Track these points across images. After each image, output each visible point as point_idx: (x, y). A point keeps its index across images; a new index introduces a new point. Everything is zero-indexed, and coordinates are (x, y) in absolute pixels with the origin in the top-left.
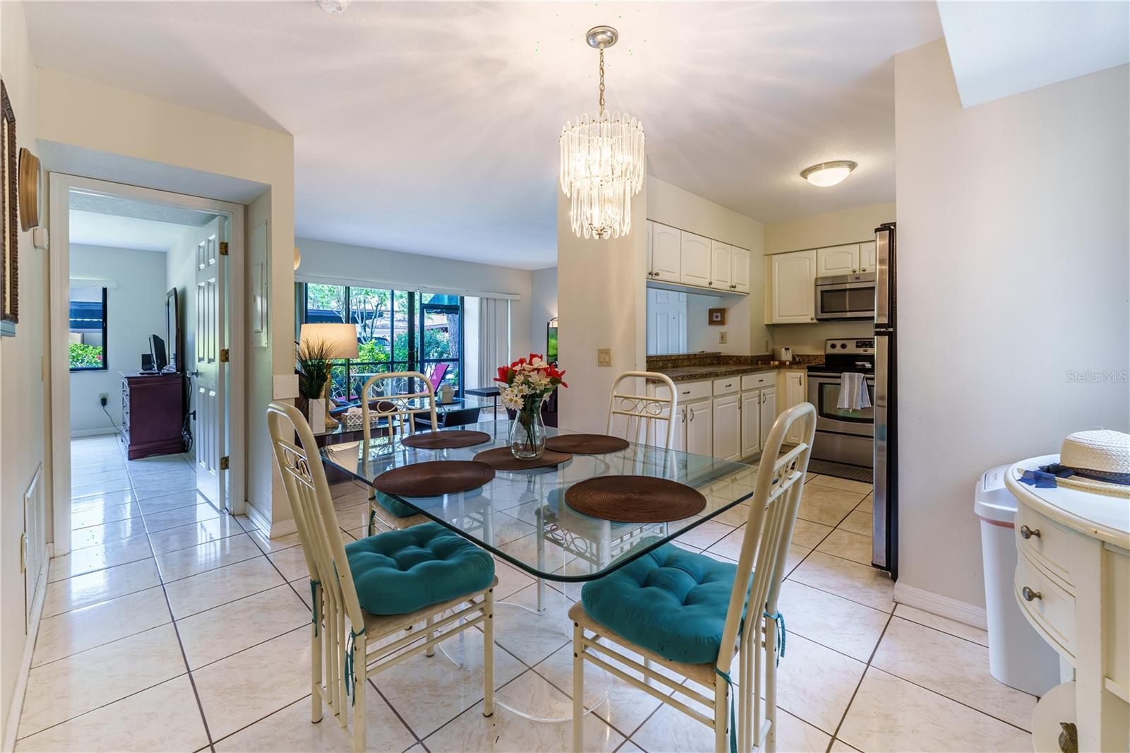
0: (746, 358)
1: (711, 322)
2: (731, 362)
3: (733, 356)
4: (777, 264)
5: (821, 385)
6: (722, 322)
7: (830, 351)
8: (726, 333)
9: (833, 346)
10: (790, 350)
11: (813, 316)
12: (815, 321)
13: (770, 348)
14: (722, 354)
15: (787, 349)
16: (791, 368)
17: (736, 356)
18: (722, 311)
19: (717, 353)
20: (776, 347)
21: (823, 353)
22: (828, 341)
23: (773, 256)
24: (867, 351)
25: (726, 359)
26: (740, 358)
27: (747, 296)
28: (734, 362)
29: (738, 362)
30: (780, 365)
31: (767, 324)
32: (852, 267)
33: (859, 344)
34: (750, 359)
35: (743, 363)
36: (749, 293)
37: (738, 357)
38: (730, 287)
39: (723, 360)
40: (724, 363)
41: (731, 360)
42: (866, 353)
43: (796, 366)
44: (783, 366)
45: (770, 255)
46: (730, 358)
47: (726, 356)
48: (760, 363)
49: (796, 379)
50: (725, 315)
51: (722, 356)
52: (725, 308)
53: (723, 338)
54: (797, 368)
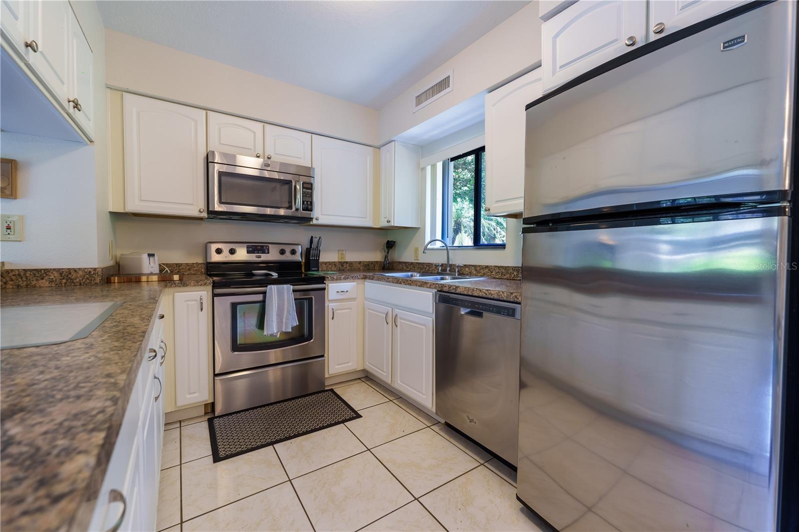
0: (89, 273)
2: (44, 283)
3: (47, 271)
4: (135, 110)
5: (234, 306)
7: (216, 258)
8: (22, 217)
9: (219, 251)
10: (156, 257)
11: (203, 206)
12: (204, 215)
13: (114, 254)
14: (7, 267)
15: (151, 255)
17: (59, 271)
18: (10, 166)
21: (200, 260)
22: (211, 245)
23: (127, 94)
24: (260, 257)
25: (26, 276)
26: (70, 274)
27: (88, 145)
28: (53, 283)
29: (66, 283)
30: (158, 281)
31: (114, 211)
32: (255, 150)
33: (250, 249)
34: (100, 273)
35: (80, 284)
36: (89, 142)
37: (66, 272)
38: (69, 102)
39: (12, 280)
40: (18, 286)
41: (42, 279)
42: (260, 259)
43: (193, 282)
44: (169, 283)
45: (118, 90)
46: (39, 275)
47: (24, 270)
48: (116, 281)
49: (194, 302)
50: (16, 175)
51: (10, 271)
52: (15, 160)
53: (12, 230)
54: (195, 285)
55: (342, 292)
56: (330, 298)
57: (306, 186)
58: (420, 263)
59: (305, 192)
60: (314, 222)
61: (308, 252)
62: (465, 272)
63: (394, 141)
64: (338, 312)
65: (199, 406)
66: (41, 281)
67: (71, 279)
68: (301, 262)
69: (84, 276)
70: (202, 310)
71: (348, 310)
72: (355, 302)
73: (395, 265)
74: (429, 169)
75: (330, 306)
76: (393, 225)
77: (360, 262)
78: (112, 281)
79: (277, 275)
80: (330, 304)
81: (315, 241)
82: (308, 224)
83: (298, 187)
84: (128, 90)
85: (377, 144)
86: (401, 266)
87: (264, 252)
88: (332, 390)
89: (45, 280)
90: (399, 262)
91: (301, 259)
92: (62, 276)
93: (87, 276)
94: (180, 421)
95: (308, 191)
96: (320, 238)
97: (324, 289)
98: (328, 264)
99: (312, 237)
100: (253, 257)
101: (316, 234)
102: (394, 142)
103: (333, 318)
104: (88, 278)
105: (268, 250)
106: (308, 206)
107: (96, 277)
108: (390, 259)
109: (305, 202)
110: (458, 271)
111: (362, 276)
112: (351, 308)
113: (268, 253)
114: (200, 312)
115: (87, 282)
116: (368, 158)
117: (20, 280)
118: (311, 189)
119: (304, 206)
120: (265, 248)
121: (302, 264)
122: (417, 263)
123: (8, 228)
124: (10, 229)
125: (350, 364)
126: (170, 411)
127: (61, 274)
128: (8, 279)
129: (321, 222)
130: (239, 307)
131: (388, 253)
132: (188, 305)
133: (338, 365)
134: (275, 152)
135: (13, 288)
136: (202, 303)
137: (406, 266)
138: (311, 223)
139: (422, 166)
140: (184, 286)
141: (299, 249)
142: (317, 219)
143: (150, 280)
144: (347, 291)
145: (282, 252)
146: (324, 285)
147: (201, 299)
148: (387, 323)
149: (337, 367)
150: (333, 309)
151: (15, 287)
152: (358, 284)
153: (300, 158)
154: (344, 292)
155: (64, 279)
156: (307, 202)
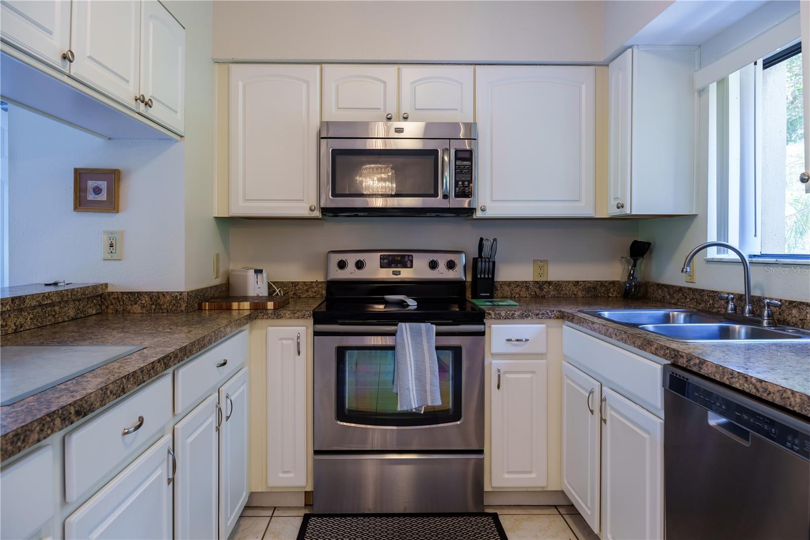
0: (176, 298)
1: (81, 203)
2: (137, 308)
3: (140, 294)
4: (241, 84)
5: (341, 352)
6: (112, 205)
7: (338, 275)
8: (122, 233)
9: (342, 265)
10: (265, 274)
11: (313, 202)
12: (317, 214)
13: (222, 269)
14: (110, 289)
15: (258, 272)
16: (279, 317)
17: (149, 294)
18: (113, 177)
19: (95, 287)
20: (232, 267)
21: (321, 279)
22: (333, 256)
23: (233, 66)
24: (399, 273)
25: (123, 300)
26: (159, 298)
27: (178, 141)
28: (145, 309)
29: (155, 309)
30: (250, 309)
31: (219, 216)
32: (385, 111)
33: (385, 261)
34: (186, 299)
35: (168, 311)
36: (178, 138)
37: (156, 296)
38: (136, 100)
39: (113, 304)
40: (117, 311)
41: (136, 304)
42: (398, 276)
43: (289, 312)
44: (261, 313)
45: (226, 63)
46: (133, 299)
47: (121, 292)
48: (207, 308)
49: (290, 342)
50: (119, 186)
51: (110, 294)
52: (119, 170)
53: (114, 248)
54: (291, 318)
55: (518, 340)
56: (494, 350)
57: (461, 155)
58: (696, 290)
59: (460, 166)
60: (479, 214)
61: (474, 265)
62: (789, 318)
63: (631, 47)
64: (509, 376)
65: (298, 492)
66: (135, 306)
67: (160, 305)
68: (465, 282)
69: (171, 302)
70: (299, 354)
71: (529, 376)
72: (544, 361)
73: (650, 290)
74: (713, 88)
75: (493, 365)
76: (628, 212)
77: (578, 282)
78: (203, 308)
79: (416, 303)
80: (494, 362)
81: (487, 245)
82: (470, 218)
83: (446, 158)
84: (234, 60)
85: (601, 59)
86: (660, 291)
87: (405, 266)
88: (495, 517)
89: (137, 305)
90: (658, 285)
91: (464, 279)
92: (152, 301)
93: (174, 301)
94: (275, 507)
95: (465, 163)
96: (495, 240)
97: (482, 334)
98: (513, 286)
99: (481, 239)
100: (386, 274)
101: (489, 234)
102: (630, 50)
103: (499, 387)
104: (174, 305)
105: (412, 262)
106: (465, 188)
107: (182, 303)
108: (639, 276)
109: (460, 183)
110: (769, 316)
111: (557, 314)
112: (533, 372)
113: (411, 267)
114: (297, 356)
115: (173, 310)
116: (584, 87)
117: (118, 304)
118: (470, 159)
119: (457, 189)
120: (406, 258)
121: (468, 285)
122: (690, 289)
123: (111, 246)
124: (113, 246)
125: (533, 475)
126: (261, 491)
127: (151, 298)
128: (109, 302)
129: (489, 214)
130: (348, 353)
131: (634, 266)
132: (282, 344)
133: (509, 472)
134: (415, 107)
135: (112, 313)
136: (298, 344)
137: (669, 294)
138: (474, 217)
139: (698, 86)
140: (277, 318)
141: (461, 260)
142: (483, 210)
143: (241, 308)
144: (527, 340)
145: (433, 265)
146: (482, 327)
147: (298, 338)
148: (592, 412)
149: (506, 476)
150: (499, 371)
151: (114, 312)
152: (547, 327)
153: (457, 109)
154: (521, 340)
155: (153, 304)
156: (463, 182)
